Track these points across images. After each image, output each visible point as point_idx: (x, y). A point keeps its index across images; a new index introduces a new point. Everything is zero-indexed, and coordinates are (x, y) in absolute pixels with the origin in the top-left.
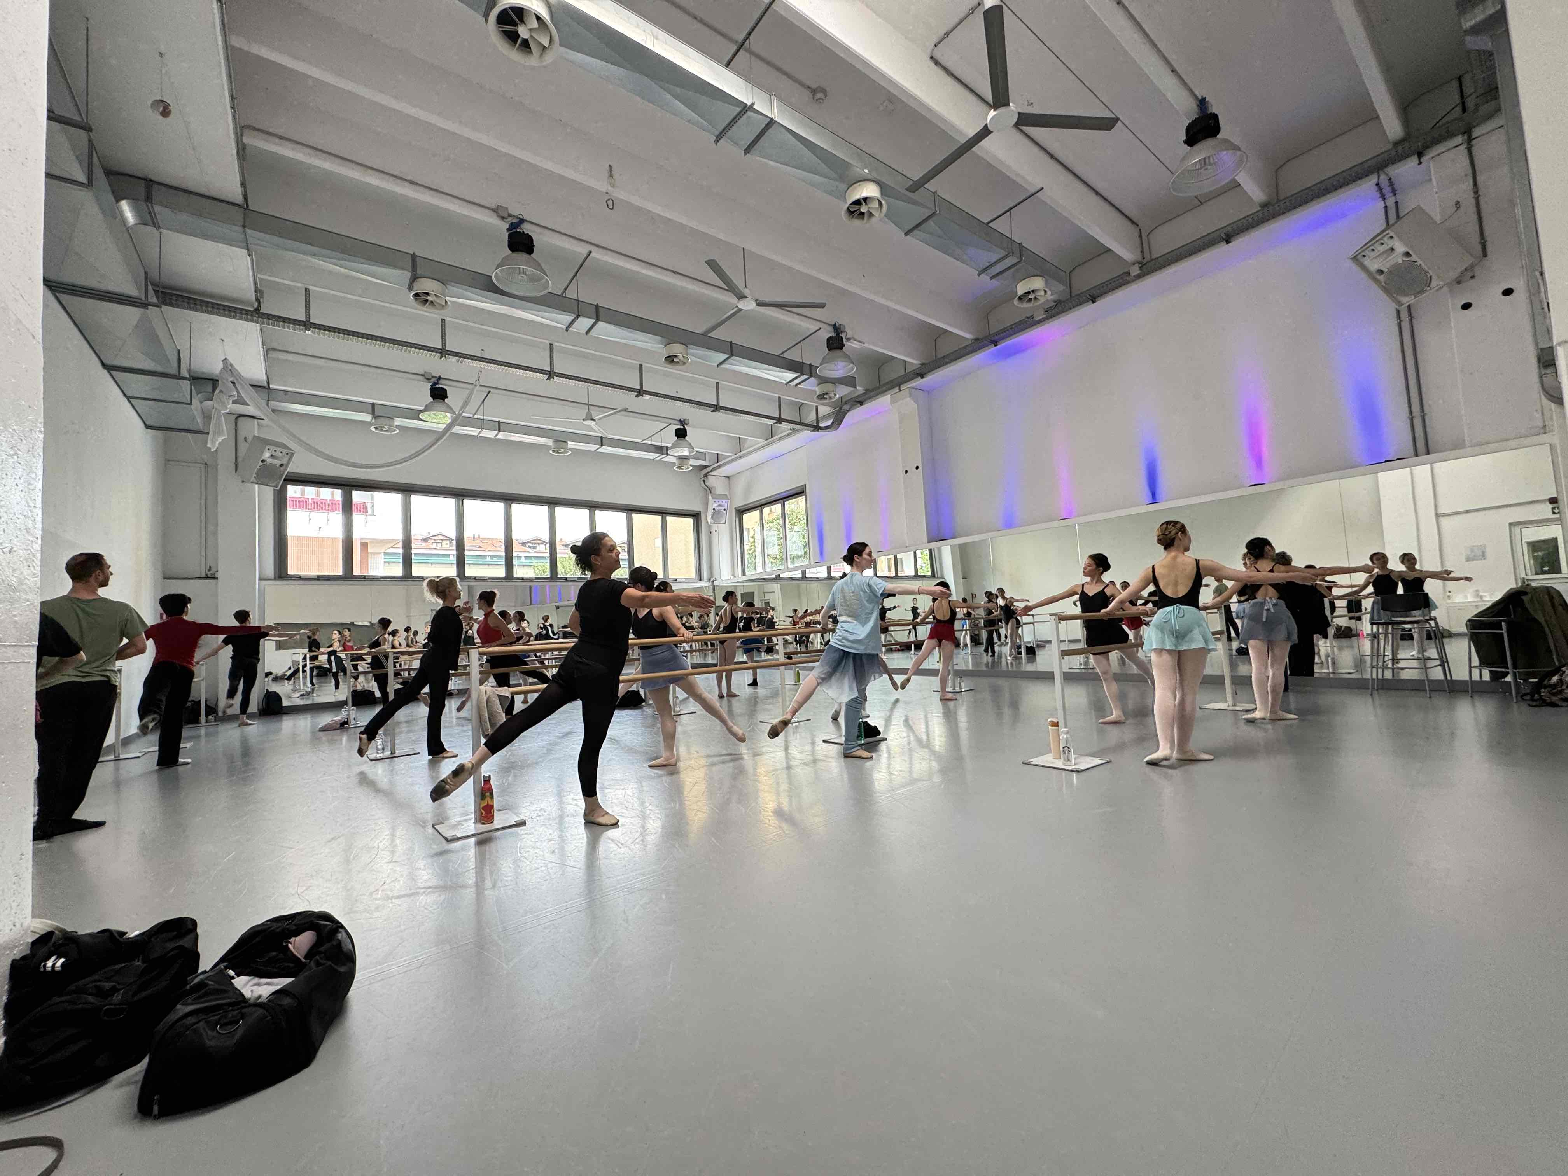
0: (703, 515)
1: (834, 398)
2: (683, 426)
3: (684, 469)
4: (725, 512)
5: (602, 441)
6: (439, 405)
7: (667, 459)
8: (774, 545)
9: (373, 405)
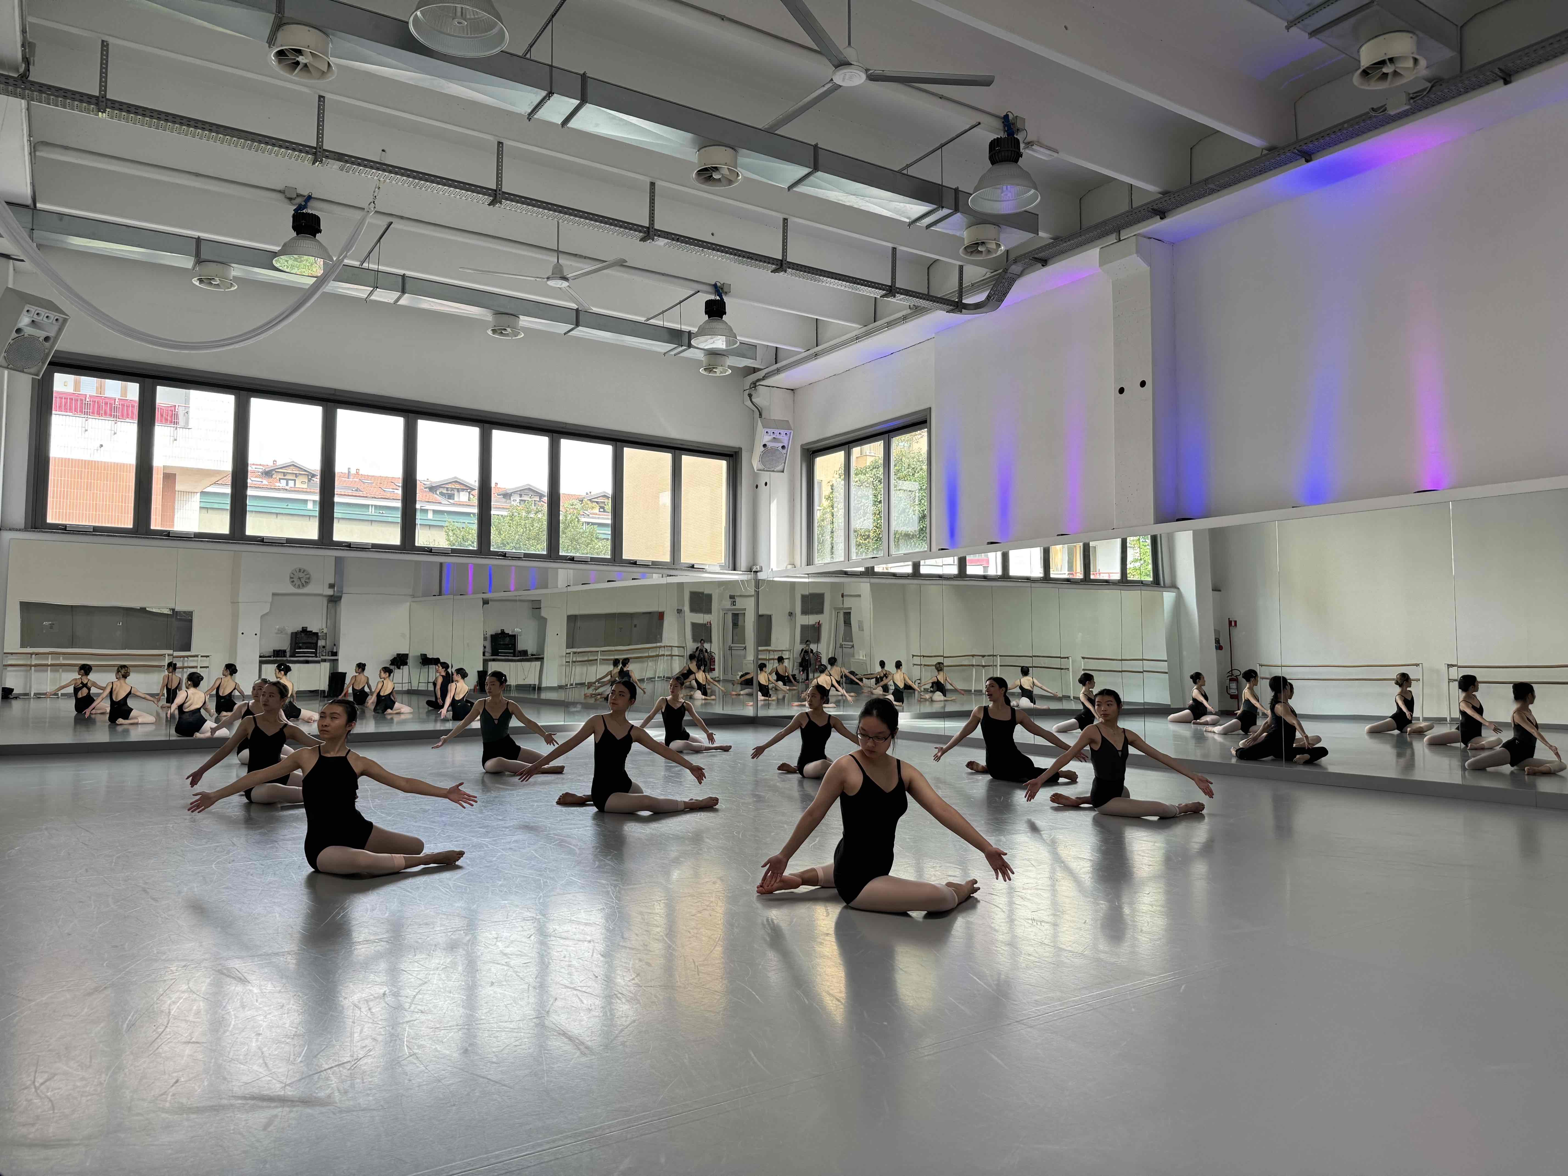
0: (745, 456)
1: (997, 250)
2: (721, 296)
3: (718, 371)
4: (785, 451)
5: (578, 318)
6: (306, 243)
7: (690, 353)
8: (865, 513)
9: (199, 240)
